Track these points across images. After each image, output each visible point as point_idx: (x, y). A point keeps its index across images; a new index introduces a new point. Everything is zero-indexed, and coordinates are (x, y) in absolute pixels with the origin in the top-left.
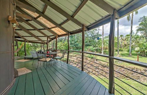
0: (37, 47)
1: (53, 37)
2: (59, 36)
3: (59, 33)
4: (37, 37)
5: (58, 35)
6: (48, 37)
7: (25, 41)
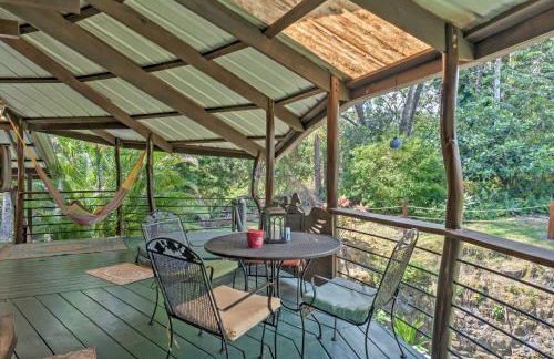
0: (234, 177)
1: (310, 101)
2: (356, 89)
3: (357, 61)
4: (206, 115)
5: (346, 81)
6: (274, 107)
7: (150, 144)
